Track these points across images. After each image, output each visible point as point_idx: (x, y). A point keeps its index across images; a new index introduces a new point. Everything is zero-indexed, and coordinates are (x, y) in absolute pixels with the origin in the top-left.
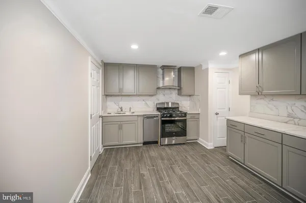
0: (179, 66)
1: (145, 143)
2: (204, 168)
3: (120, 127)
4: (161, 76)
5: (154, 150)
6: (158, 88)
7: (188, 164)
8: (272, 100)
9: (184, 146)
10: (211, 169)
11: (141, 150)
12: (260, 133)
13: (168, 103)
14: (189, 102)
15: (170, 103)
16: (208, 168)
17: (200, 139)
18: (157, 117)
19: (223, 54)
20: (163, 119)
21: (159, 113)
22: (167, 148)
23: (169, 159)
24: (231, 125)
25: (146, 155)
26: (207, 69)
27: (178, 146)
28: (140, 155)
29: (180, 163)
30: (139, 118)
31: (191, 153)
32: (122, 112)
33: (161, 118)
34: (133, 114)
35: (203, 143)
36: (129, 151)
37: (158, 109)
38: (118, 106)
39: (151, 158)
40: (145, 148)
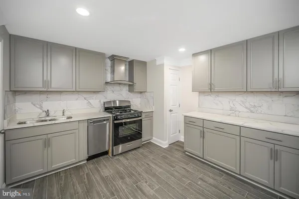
0: (131, 58)
1: (90, 158)
2: (172, 175)
3: (47, 143)
4: (109, 69)
5: (105, 166)
6: (107, 83)
7: (154, 175)
8: (218, 96)
9: (141, 150)
10: (179, 173)
11: (86, 171)
12: (220, 128)
13: (114, 102)
14: (140, 99)
15: (117, 102)
16: (176, 174)
17: (154, 138)
18: (108, 120)
19: (182, 50)
20: (115, 122)
21: (111, 115)
22: (121, 158)
23: (131, 175)
24: (189, 122)
25: (96, 178)
26: (163, 65)
27: (133, 152)
28: (86, 180)
29: (145, 176)
30: (81, 124)
31: (151, 157)
32: (48, 118)
33: (113, 121)
34: (71, 120)
35: (156, 141)
36: (66, 177)
37: (107, 109)
38: (41, 108)
39: (105, 180)
40: (92, 166)
